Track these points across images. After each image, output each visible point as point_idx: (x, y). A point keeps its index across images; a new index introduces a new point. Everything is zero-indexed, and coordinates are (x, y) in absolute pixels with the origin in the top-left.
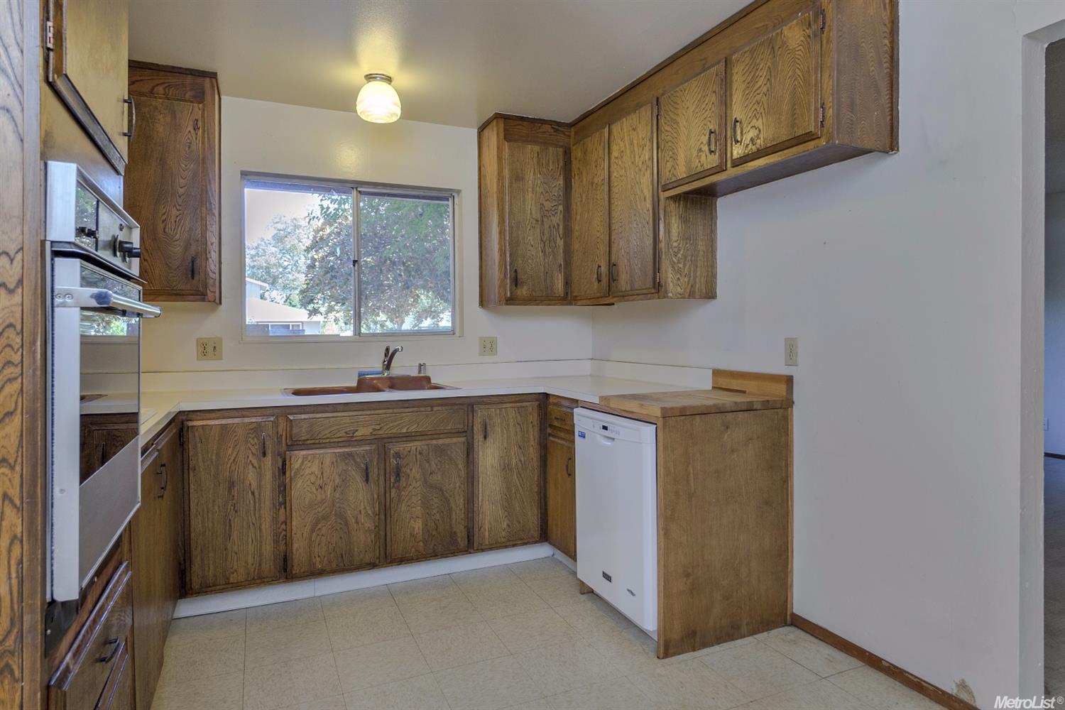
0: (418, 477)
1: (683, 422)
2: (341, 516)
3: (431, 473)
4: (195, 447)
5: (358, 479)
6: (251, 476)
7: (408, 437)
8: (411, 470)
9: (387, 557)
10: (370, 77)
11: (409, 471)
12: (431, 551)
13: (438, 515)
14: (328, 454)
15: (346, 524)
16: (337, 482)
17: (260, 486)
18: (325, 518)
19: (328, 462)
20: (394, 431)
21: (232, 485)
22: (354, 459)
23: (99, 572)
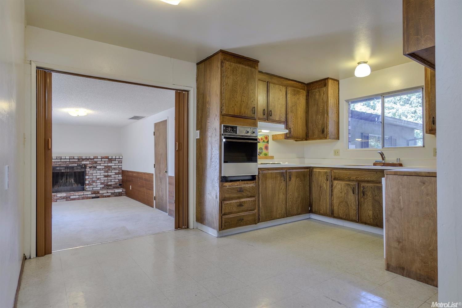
0: (371, 196)
1: (397, 178)
2: (346, 202)
3: (375, 196)
4: (314, 176)
5: (351, 192)
6: (325, 186)
7: (368, 182)
8: (368, 193)
9: (359, 220)
10: (359, 63)
11: (367, 193)
12: (376, 224)
13: (378, 211)
14: (343, 183)
15: (348, 205)
16: (345, 192)
17: (326, 189)
18: (342, 202)
19: (343, 185)
20: (363, 179)
21: (321, 187)
22: (350, 186)
23: (242, 180)
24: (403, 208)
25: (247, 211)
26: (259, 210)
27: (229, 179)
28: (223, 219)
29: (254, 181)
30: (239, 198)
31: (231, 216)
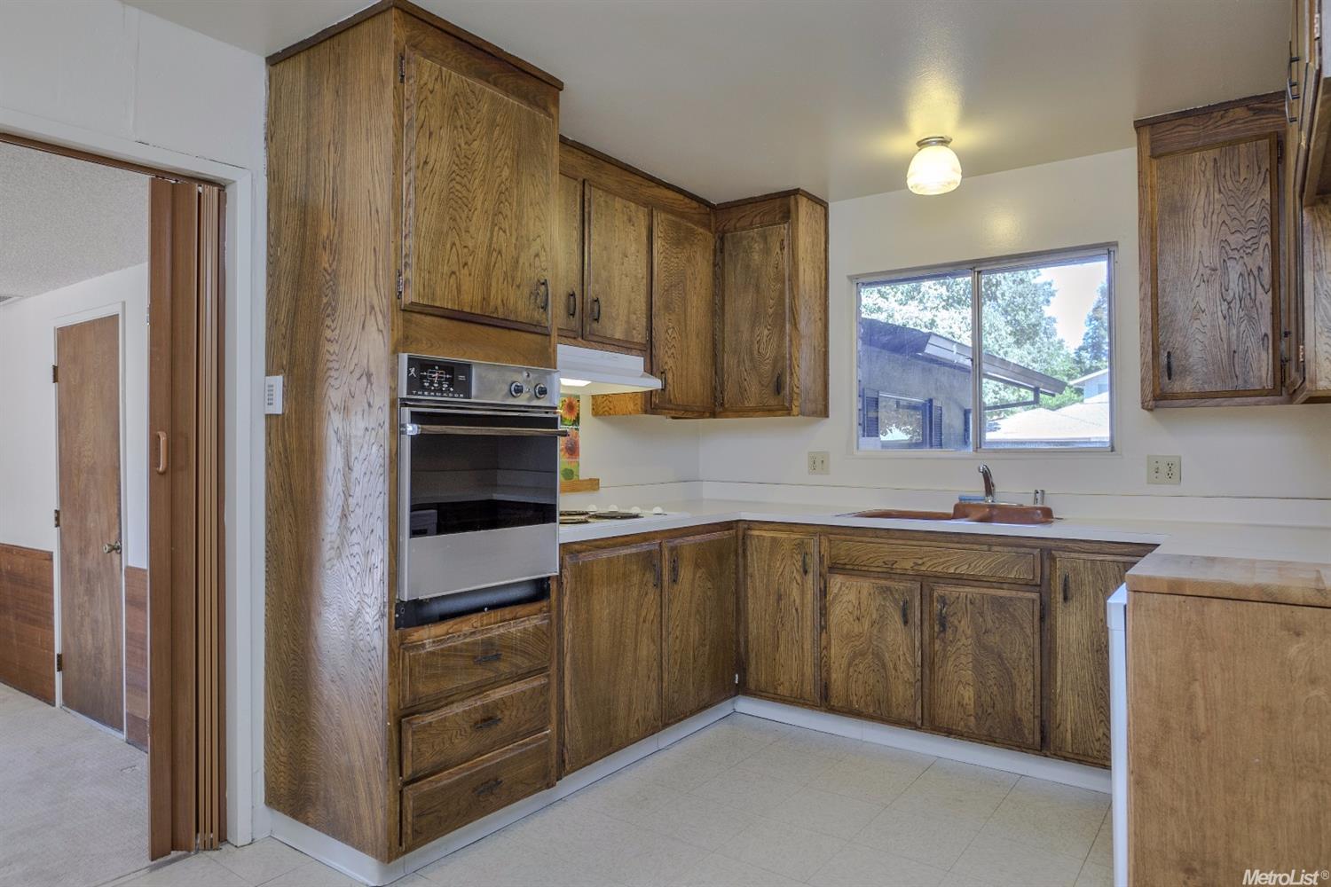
0: (969, 632)
2: (878, 656)
3: (986, 632)
4: (752, 555)
5: (897, 618)
6: (795, 593)
7: (959, 580)
8: (960, 622)
9: (930, 721)
10: (922, 144)
11: (956, 622)
12: (985, 732)
13: (995, 688)
14: (866, 585)
15: (884, 666)
16: (874, 617)
17: (803, 604)
18: (863, 654)
19: (865, 593)
20: (939, 569)
21: (780, 598)
22: (892, 594)
23: (494, 607)
24: (1208, 731)
25: (515, 737)
26: (561, 722)
27: (437, 609)
28: (409, 805)
29: (544, 603)
30: (480, 689)
31: (445, 779)
